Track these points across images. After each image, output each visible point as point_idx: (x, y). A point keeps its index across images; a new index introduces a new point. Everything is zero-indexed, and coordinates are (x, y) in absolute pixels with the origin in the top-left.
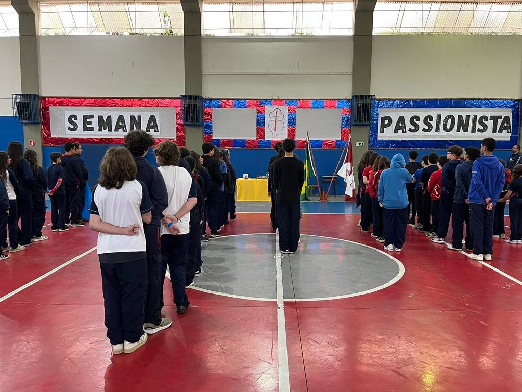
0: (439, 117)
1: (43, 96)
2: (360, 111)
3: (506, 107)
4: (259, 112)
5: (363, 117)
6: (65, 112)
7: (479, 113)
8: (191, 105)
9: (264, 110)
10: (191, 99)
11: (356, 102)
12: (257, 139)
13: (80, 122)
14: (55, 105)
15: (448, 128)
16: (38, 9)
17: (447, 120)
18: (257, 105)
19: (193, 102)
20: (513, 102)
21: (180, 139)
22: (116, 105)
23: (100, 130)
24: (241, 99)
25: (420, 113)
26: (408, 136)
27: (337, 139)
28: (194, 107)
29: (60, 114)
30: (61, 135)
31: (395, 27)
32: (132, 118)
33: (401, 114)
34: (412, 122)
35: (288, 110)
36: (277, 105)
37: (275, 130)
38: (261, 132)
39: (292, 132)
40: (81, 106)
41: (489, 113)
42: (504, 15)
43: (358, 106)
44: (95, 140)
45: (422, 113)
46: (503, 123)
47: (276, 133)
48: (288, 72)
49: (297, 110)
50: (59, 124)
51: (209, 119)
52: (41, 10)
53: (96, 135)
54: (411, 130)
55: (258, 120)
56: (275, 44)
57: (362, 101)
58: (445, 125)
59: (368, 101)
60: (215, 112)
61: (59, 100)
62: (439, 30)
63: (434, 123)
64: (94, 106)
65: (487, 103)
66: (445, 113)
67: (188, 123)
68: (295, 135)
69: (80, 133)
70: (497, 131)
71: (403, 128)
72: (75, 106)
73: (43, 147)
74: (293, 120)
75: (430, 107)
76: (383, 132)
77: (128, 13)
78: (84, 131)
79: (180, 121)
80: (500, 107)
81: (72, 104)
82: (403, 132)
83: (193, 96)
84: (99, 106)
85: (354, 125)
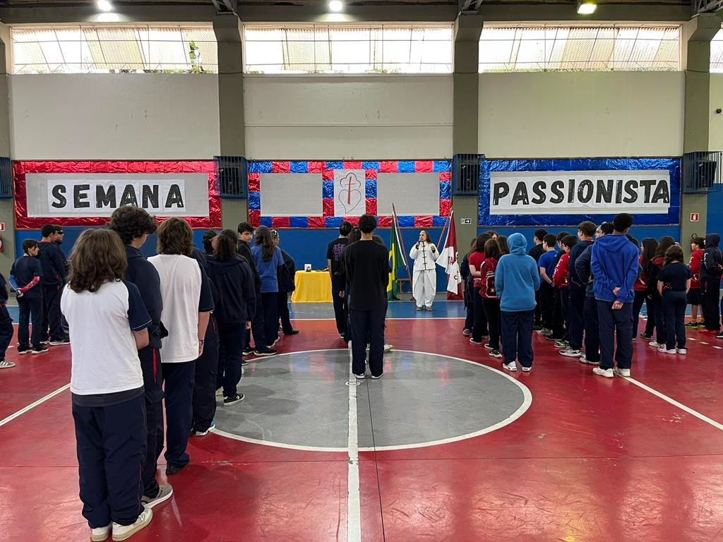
0: (572, 182)
1: (16, 159)
2: (465, 175)
3: (661, 168)
4: (325, 178)
5: (469, 183)
6: (48, 181)
7: (626, 177)
8: (230, 169)
9: (332, 175)
10: (229, 160)
11: (458, 163)
12: (324, 215)
13: (69, 196)
14: (33, 171)
15: (585, 197)
16: (10, 37)
17: (583, 187)
18: (323, 169)
19: (232, 165)
20: (671, 161)
21: (215, 218)
22: (122, 171)
23: (99, 206)
24: (300, 161)
25: (547, 177)
26: (531, 209)
27: (435, 215)
28: (233, 172)
29: (41, 185)
30: (42, 214)
31: (509, 63)
32: (146, 188)
33: (521, 179)
34: (536, 189)
35: (367, 175)
36: (350, 168)
37: (349, 203)
38: (328, 206)
39: (372, 205)
40: (71, 172)
41: (639, 176)
42: (655, 44)
43: (462, 170)
44: (92, 220)
45: (549, 178)
46: (658, 190)
47: (350, 207)
48: (365, 123)
49: (379, 175)
50: (39, 199)
51: (255, 189)
52: (14, 38)
53: (92, 213)
54: (534, 201)
55: (324, 189)
56: (346, 84)
57: (467, 162)
58: (580, 194)
59: (475, 162)
60: (264, 179)
61: (39, 164)
62: (568, 66)
63: (565, 191)
64: (90, 172)
65: (636, 164)
66: (579, 177)
67: (226, 195)
68: (376, 210)
69: (70, 211)
70: (650, 201)
71: (524, 198)
72: (63, 172)
73: (16, 231)
74: (373, 188)
75: (559, 169)
76: (497, 204)
77: (139, 42)
78: (75, 207)
79: (213, 192)
80: (653, 168)
81: (58, 169)
82: (524, 203)
83: (233, 157)
84: (97, 172)
85: (457, 195)
